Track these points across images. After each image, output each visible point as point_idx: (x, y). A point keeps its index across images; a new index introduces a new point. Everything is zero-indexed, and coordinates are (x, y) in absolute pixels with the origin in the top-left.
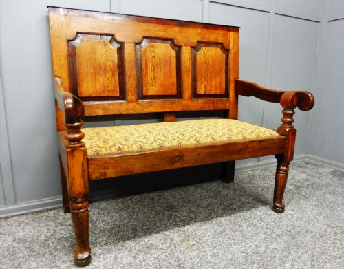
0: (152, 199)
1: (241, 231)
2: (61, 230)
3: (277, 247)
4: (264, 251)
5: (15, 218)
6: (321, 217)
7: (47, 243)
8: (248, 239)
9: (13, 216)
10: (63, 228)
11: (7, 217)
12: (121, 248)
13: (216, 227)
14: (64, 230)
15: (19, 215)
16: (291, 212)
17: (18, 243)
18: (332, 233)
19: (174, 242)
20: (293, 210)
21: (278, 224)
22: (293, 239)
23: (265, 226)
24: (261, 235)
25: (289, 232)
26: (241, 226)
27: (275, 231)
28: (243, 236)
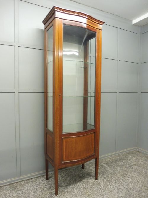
0: (72, 172)
1: (108, 188)
2: (39, 188)
3: (122, 196)
4: (117, 197)
5: (20, 183)
6: (140, 181)
7: (35, 194)
8: (111, 192)
9: (19, 182)
10: (40, 187)
11: (17, 182)
12: (63, 196)
13: (98, 186)
14: (40, 188)
15: (21, 181)
16: (128, 179)
17: (24, 194)
18: (144, 189)
19: (83, 193)
20: (129, 177)
21: (122, 185)
22: (129, 192)
23: (117, 185)
24: (116, 190)
25: (127, 188)
26: (108, 186)
27: (121, 188)
28: (109, 191)
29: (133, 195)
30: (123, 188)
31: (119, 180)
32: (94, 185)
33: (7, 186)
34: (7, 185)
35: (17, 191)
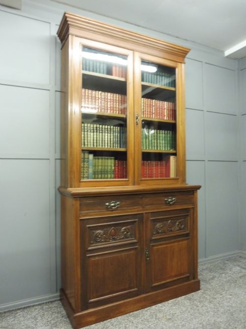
1: (198, 310)
3: (221, 321)
8: (203, 315)
12: (127, 321)
13: (182, 307)
16: (230, 297)
19: (158, 317)
21: (221, 305)
22: (232, 315)
23: (213, 306)
24: (211, 313)
25: (229, 310)
26: (198, 307)
27: (220, 310)
28: (200, 313)
29: (240, 320)
30: (222, 310)
31: (216, 299)
32: (175, 305)
33: (37, 307)
34: (36, 305)
35: (54, 314)
